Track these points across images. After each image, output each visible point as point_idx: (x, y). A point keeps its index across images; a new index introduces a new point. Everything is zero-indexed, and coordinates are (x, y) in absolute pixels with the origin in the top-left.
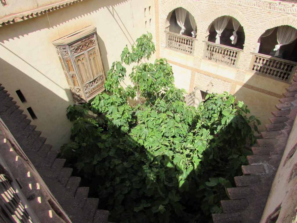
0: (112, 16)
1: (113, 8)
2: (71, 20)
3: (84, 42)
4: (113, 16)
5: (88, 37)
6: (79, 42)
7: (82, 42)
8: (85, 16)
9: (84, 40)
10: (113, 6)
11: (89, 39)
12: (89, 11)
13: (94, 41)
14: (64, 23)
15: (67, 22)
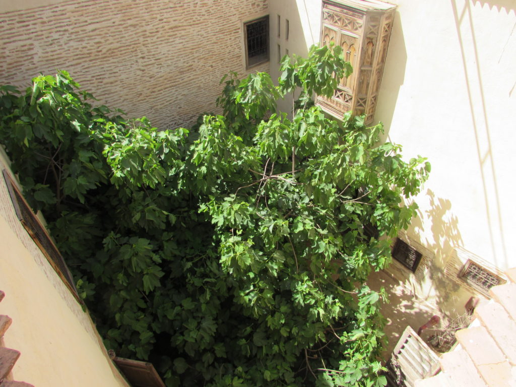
0: (454, 21)
1: (467, 5)
3: (343, 13)
4: (458, 23)
5: (353, 11)
6: (338, 9)
7: (342, 12)
9: (345, 11)
11: (353, 15)
13: (360, 25)
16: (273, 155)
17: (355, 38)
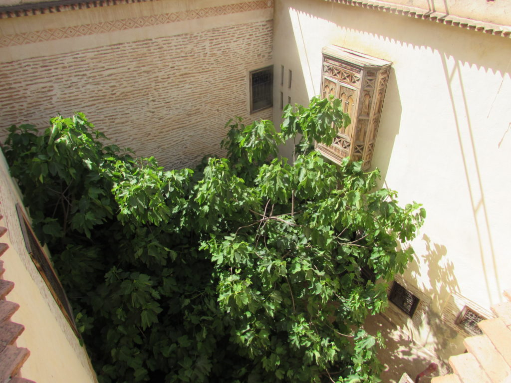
1: (457, 65)
2: (367, 33)
7: (341, 66)
8: (390, 41)
9: (344, 65)
10: (460, 62)
11: (351, 70)
12: (401, 39)
13: (358, 79)
14: (357, 31)
15: (361, 32)
16: (273, 198)
17: (353, 90)
